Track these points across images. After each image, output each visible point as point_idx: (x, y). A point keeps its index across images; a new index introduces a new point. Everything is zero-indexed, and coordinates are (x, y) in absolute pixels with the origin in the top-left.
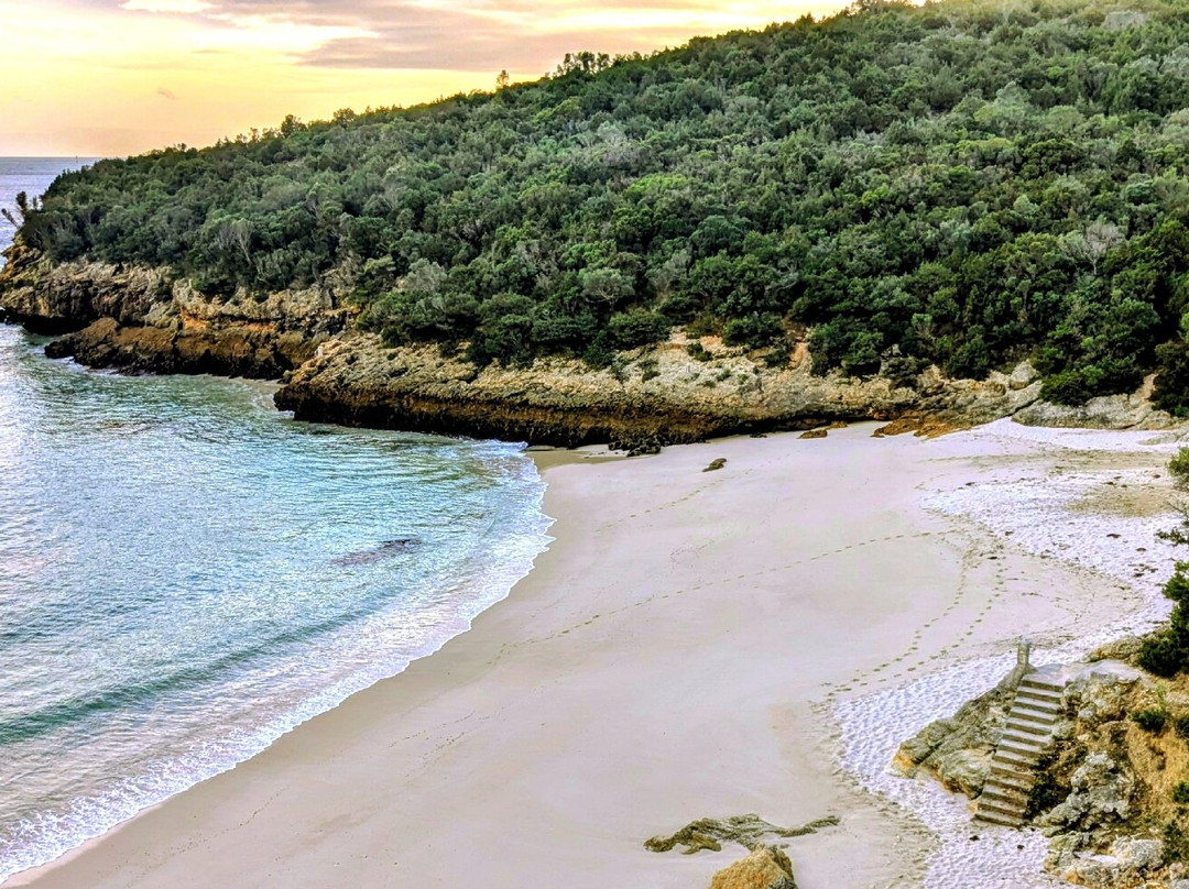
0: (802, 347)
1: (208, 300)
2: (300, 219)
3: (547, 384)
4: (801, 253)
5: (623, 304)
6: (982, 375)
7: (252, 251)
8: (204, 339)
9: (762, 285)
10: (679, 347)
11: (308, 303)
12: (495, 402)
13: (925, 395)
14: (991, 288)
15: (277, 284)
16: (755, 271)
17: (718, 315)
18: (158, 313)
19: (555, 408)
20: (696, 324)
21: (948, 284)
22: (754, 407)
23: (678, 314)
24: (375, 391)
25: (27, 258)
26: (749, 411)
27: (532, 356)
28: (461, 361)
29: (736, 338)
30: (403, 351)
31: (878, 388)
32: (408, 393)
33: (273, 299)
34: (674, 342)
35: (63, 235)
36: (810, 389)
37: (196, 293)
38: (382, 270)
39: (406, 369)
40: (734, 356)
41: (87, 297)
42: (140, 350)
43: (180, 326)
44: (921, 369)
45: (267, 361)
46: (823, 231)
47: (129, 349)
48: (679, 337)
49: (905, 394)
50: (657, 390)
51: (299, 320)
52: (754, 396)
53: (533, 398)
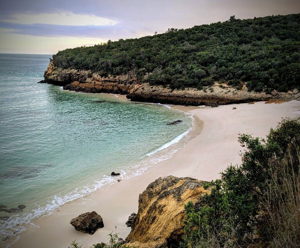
0: (245, 86)
1: (102, 77)
2: (123, 60)
3: (189, 93)
4: (242, 67)
5: (203, 77)
6: (286, 92)
7: (112, 67)
8: (101, 86)
9: (235, 73)
10: (217, 86)
11: (125, 78)
12: (178, 97)
13: (273, 96)
14: (286, 74)
15: (118, 74)
16: (233, 70)
17: (225, 79)
18: (88, 80)
19: (192, 98)
20: (220, 81)
21: (276, 73)
22: (237, 97)
23: (216, 79)
24: (150, 95)
25: (55, 69)
26: (236, 98)
27: (185, 87)
28: (168, 89)
29: (230, 84)
30: (154, 87)
31: (263, 94)
32: (158, 95)
33: (117, 77)
34: (216, 85)
35: (64, 64)
36: (248, 94)
37: (99, 76)
38: (143, 71)
39: (156, 90)
40: (230, 87)
41: (70, 77)
42: (86, 88)
43: (95, 83)
44: (272, 90)
45: (117, 90)
46: (245, 63)
47: (84, 87)
48: (216, 84)
49: (269, 96)
50: (214, 94)
51: (123, 82)
52: (236, 95)
53: (187, 96)
